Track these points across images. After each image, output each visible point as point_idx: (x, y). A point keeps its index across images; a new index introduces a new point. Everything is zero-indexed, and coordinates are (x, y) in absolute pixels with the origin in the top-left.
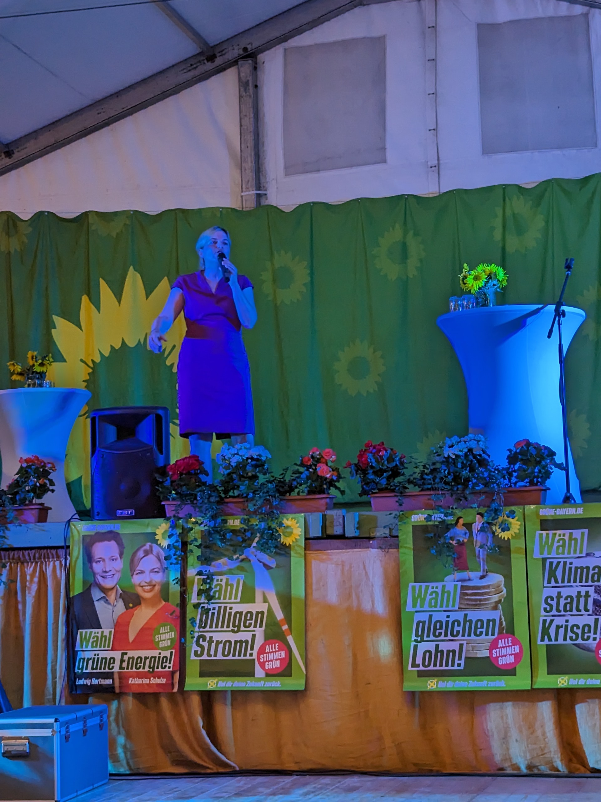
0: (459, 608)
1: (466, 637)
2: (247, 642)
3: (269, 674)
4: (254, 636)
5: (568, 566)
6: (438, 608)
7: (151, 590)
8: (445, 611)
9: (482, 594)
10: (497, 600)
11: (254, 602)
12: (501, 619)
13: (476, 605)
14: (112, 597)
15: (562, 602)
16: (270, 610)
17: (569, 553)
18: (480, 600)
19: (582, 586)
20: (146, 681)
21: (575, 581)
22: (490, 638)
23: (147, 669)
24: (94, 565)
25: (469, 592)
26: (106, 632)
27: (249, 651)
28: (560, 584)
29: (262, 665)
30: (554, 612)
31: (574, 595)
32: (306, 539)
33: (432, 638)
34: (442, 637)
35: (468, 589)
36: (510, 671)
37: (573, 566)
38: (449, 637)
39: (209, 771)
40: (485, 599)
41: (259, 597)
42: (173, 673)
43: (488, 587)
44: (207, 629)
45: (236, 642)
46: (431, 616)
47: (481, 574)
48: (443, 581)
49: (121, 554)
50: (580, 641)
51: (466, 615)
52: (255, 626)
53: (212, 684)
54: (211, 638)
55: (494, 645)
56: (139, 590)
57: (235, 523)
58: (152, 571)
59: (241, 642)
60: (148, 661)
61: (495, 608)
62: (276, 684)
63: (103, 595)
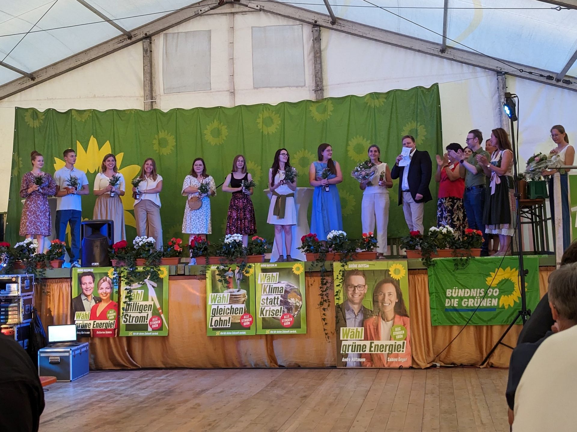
0: (229, 303)
1: (232, 315)
2: (145, 317)
3: (154, 330)
4: (148, 315)
5: (271, 287)
6: (221, 303)
7: (106, 296)
8: (224, 304)
9: (238, 298)
10: (244, 300)
11: (148, 301)
12: (245, 308)
13: (236, 302)
14: (90, 298)
15: (269, 301)
16: (154, 304)
17: (271, 282)
18: (237, 300)
19: (276, 295)
20: (104, 333)
21: (273, 293)
22: (241, 315)
23: (104, 328)
24: (82, 285)
26: (87, 313)
27: (146, 321)
28: (268, 294)
29: (151, 326)
30: (265, 305)
31: (273, 298)
32: (169, 276)
33: (218, 315)
34: (222, 315)
35: (233, 296)
36: (248, 328)
37: (273, 287)
38: (225, 315)
39: (129, 368)
40: (239, 300)
41: (150, 299)
42: (115, 329)
43: (240, 295)
44: (129, 312)
45: (140, 317)
46: (218, 307)
47: (237, 290)
48: (223, 293)
49: (94, 281)
50: (275, 316)
51: (232, 306)
52: (148, 310)
53: (131, 334)
54: (130, 315)
55: (242, 318)
56: (101, 296)
57: (140, 269)
58: (106, 288)
59: (143, 317)
60: (104, 325)
61: (243, 303)
62: (156, 334)
63: (86, 298)
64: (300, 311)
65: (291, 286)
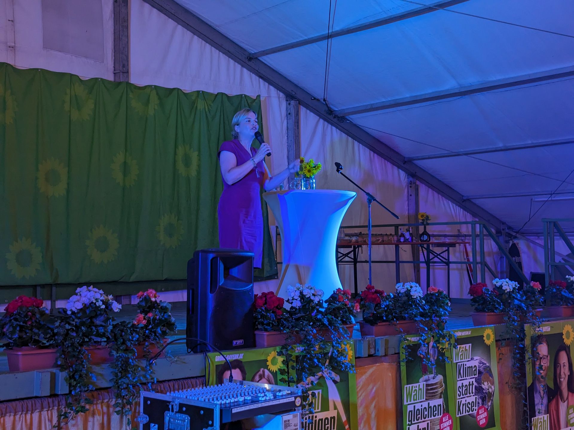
0: (426, 399)
1: (430, 418)
5: (465, 366)
6: (418, 401)
8: (420, 402)
9: (435, 389)
10: (441, 392)
12: (443, 404)
13: (432, 396)
15: (464, 389)
17: (465, 359)
18: (434, 393)
19: (471, 378)
21: (468, 376)
22: (440, 416)
25: (429, 388)
28: (462, 378)
30: (462, 396)
31: (468, 384)
32: (356, 358)
33: (416, 421)
34: (420, 420)
35: (429, 386)
37: (467, 366)
38: (423, 420)
40: (437, 392)
43: (436, 384)
46: (414, 406)
47: (433, 375)
48: (419, 382)
50: (471, 412)
51: (429, 403)
52: (331, 429)
55: (441, 421)
61: (440, 397)
64: (492, 400)
65: (483, 364)
